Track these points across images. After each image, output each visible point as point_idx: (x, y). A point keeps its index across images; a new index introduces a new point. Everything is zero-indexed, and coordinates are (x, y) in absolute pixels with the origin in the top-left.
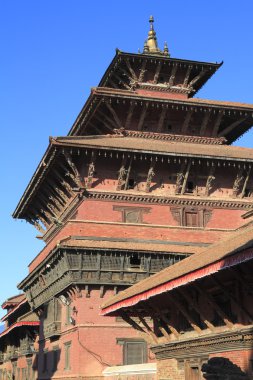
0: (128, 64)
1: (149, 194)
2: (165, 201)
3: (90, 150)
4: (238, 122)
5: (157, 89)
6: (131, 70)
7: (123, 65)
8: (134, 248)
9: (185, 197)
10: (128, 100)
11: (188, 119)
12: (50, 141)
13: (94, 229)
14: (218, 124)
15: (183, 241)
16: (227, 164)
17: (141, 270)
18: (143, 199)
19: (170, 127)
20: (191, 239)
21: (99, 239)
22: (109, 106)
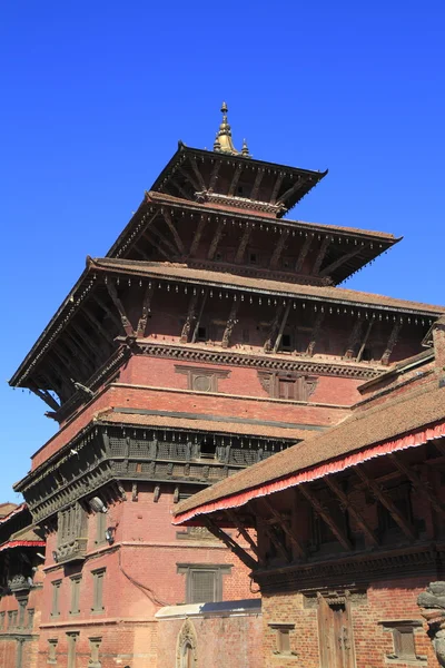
0: (194, 164)
1: (228, 350)
2: (251, 362)
3: (146, 280)
4: (350, 256)
5: (234, 204)
6: (197, 173)
7: (187, 166)
8: (208, 429)
9: (279, 357)
10: (197, 214)
11: (280, 246)
12: (88, 263)
13: (149, 397)
14: (321, 256)
15: (277, 421)
16: (342, 311)
17: (216, 462)
18: (219, 358)
19: (253, 258)
20: (289, 418)
21: (155, 414)
22: (168, 222)
